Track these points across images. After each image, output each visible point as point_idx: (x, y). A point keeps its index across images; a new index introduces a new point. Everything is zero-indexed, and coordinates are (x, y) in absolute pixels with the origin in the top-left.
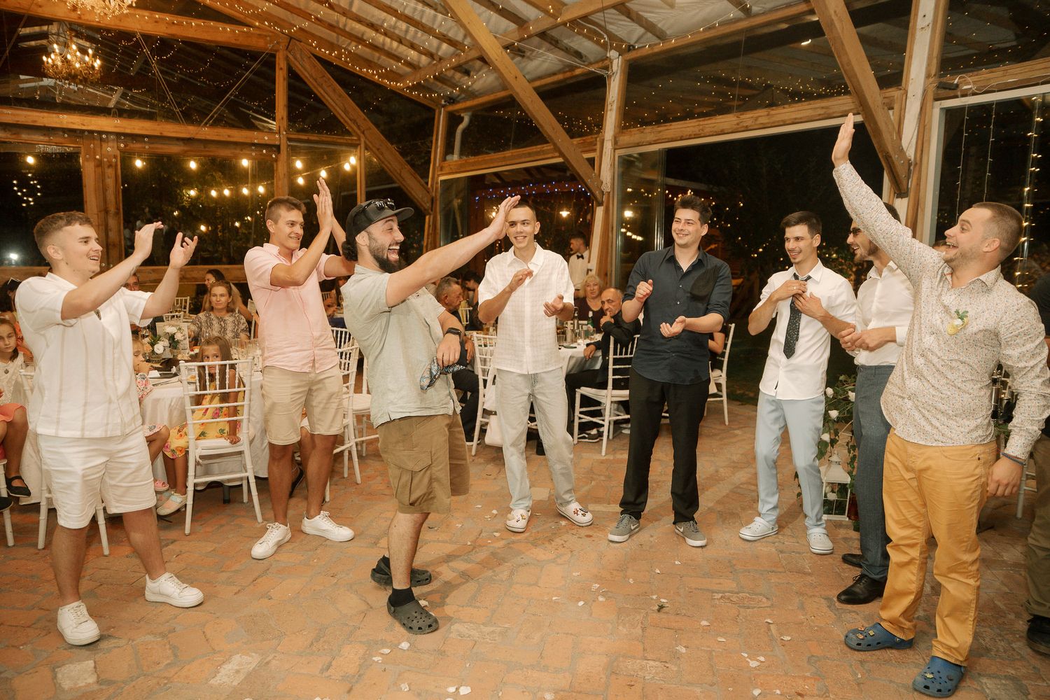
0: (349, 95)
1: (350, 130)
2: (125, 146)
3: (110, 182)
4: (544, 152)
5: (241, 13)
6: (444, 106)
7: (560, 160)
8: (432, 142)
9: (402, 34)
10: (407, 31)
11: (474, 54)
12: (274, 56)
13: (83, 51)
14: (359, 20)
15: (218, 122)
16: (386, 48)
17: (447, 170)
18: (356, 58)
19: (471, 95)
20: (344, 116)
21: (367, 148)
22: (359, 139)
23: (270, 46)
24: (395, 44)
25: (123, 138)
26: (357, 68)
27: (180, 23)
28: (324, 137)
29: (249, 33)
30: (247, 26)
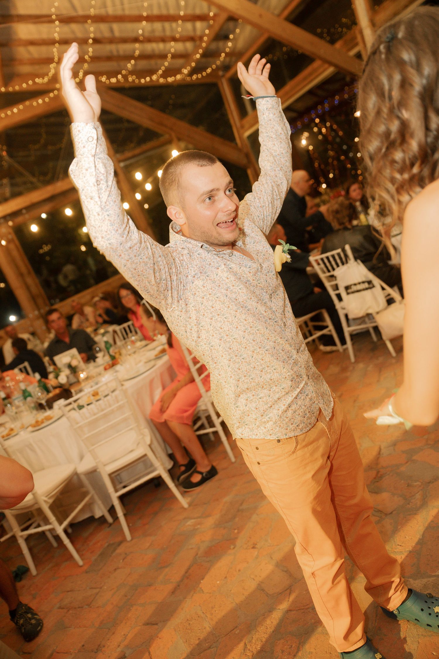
0: (148, 105)
1: (160, 131)
2: (13, 222)
4: (315, 70)
5: (43, 84)
6: (223, 76)
7: (330, 70)
8: (226, 109)
11: (223, 16)
14: (124, 41)
16: (157, 52)
17: (246, 126)
18: (140, 73)
20: (150, 122)
21: (179, 139)
22: (171, 135)
24: (161, 46)
25: (8, 218)
26: (143, 81)
27: (7, 115)
28: (145, 147)
29: (55, 97)
30: (52, 91)
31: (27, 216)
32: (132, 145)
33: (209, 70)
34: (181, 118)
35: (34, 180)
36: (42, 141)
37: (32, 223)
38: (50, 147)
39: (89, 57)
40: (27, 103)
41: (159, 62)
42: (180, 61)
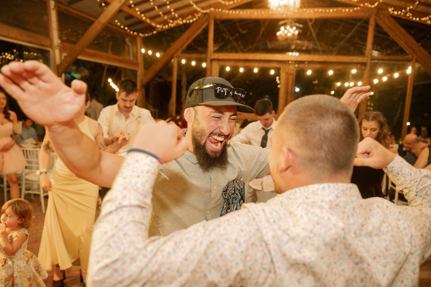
1: (408, 52)
2: (298, 66)
3: (290, 81)
12: (368, 19)
15: (340, 53)
20: (405, 45)
21: (417, 61)
22: (413, 56)
23: (367, 15)
25: (297, 63)
26: (414, 19)
27: (325, 12)
29: (357, 10)
30: (357, 7)
31: (307, 66)
40: (340, 9)
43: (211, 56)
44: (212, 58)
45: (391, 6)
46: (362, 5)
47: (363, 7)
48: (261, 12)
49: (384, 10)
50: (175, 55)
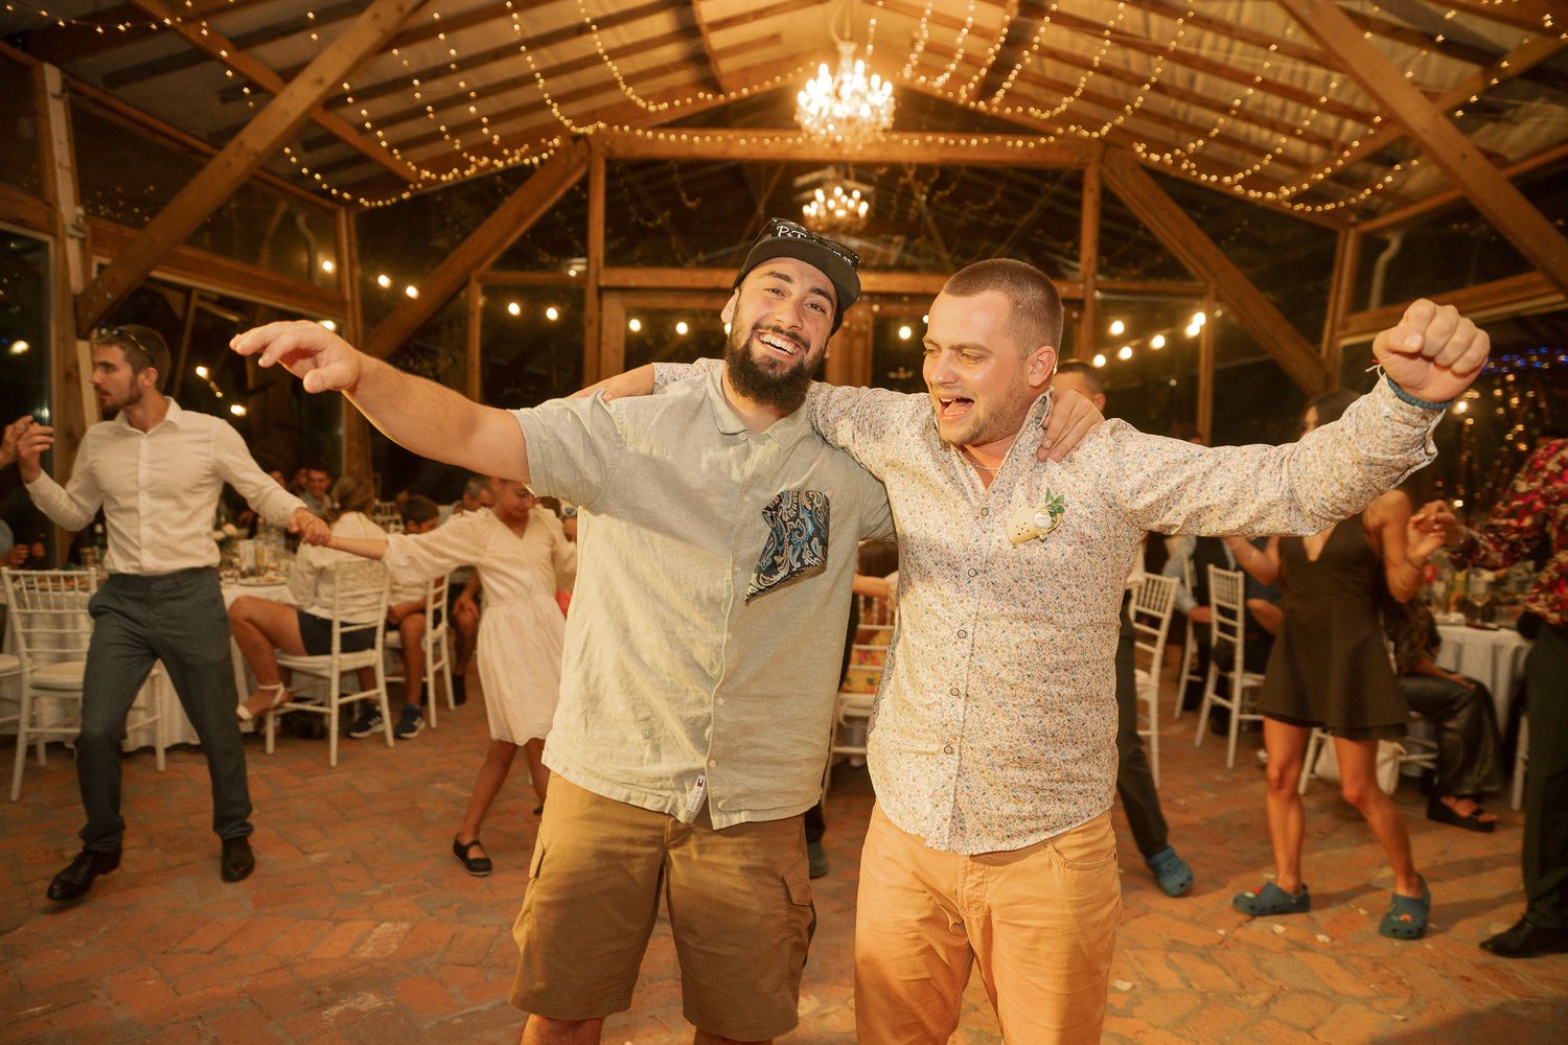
0: (1193, 219)
1: (1193, 272)
2: (881, 307)
3: (858, 356)
5: (1038, 119)
6: (1354, 225)
8: (1330, 284)
9: (1276, 116)
10: (1283, 111)
11: (1395, 133)
12: (1081, 173)
13: (848, 193)
14: (1205, 103)
16: (1253, 141)
17: (1354, 328)
18: (1204, 162)
19: (1405, 201)
20: (1184, 252)
21: (1218, 298)
22: (1207, 284)
23: (1076, 159)
24: (1266, 134)
25: (877, 298)
26: (1204, 177)
27: (957, 143)
28: (1152, 284)
29: (1048, 144)
30: (1047, 135)
31: (906, 309)
32: (1134, 272)
33: (1329, 207)
34: (1240, 263)
35: (946, 257)
36: (991, 203)
37: (906, 324)
38: (997, 217)
39: (1133, 109)
40: (999, 138)
41: (1250, 157)
42: (1288, 171)
43: (597, 276)
44: (603, 283)
45: (1140, 139)
46: (1060, 131)
47: (1062, 136)
48: (761, 140)
49: (1121, 147)
50: (474, 275)
